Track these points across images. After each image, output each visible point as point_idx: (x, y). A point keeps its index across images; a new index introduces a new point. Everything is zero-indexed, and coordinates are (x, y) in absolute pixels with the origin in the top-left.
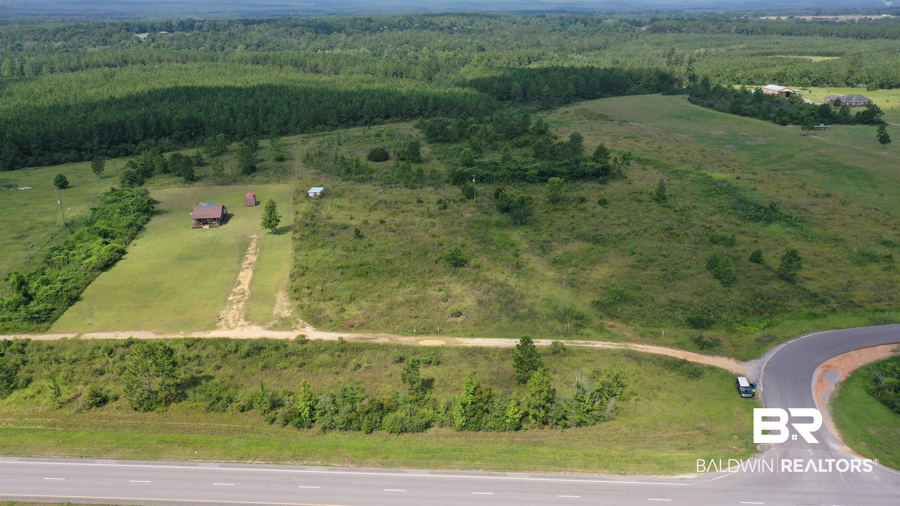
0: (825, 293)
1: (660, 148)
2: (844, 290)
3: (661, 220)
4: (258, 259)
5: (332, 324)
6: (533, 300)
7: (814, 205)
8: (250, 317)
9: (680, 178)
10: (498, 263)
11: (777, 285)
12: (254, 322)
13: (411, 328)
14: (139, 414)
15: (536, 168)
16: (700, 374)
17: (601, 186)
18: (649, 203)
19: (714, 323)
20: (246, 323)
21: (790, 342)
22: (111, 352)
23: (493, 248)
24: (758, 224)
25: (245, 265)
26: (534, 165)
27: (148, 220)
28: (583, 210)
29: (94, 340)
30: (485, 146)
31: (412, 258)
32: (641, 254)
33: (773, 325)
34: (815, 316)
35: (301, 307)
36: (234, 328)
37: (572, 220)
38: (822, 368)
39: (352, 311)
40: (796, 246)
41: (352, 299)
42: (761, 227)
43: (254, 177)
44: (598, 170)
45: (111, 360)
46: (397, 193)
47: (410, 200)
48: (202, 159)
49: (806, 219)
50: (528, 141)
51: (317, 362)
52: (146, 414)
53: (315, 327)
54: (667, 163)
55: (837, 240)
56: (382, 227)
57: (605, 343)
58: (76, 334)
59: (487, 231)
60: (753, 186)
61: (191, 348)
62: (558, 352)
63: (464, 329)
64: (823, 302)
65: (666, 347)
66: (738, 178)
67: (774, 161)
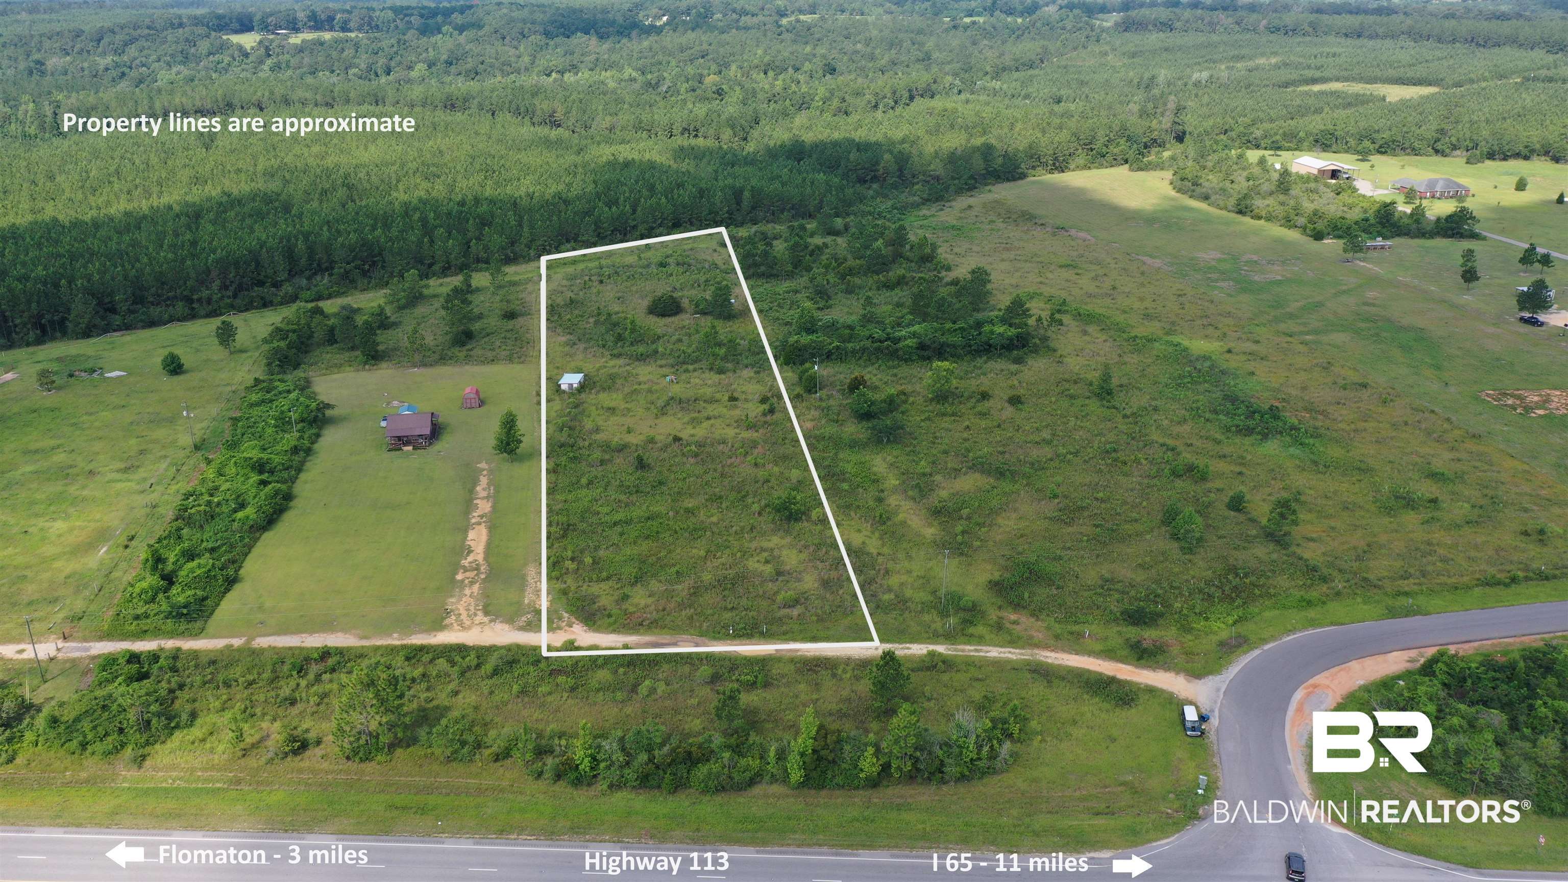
0: (1331, 565)
1: (1114, 288)
2: (1358, 558)
3: (1100, 434)
4: (494, 507)
5: (612, 620)
6: (904, 578)
7: (1338, 403)
8: (490, 608)
9: (1139, 351)
10: (852, 514)
11: (1262, 551)
12: (497, 617)
13: (726, 627)
14: (353, 766)
15: (914, 335)
16: (1133, 699)
17: (1014, 367)
18: (1087, 401)
19: (1161, 615)
20: (486, 619)
21: (1266, 647)
22: (301, 671)
23: (845, 486)
24: (1247, 441)
25: (474, 518)
26: (912, 329)
27: (318, 436)
28: (983, 415)
29: (272, 648)
30: (834, 286)
31: (724, 506)
32: (1066, 497)
33: (1246, 619)
34: (1310, 603)
35: (565, 592)
36: (469, 628)
37: (965, 435)
38: (1306, 688)
39: (640, 598)
40: (1300, 480)
41: (637, 580)
42: (1253, 445)
43: (471, 350)
44: (1011, 339)
45: (303, 683)
46: (697, 381)
47: (718, 396)
48: (387, 318)
49: (1322, 431)
50: (904, 277)
51: (594, 683)
52: (363, 765)
53: (587, 625)
54: (1120, 318)
55: (1364, 470)
56: (675, 446)
57: (1003, 650)
58: (244, 639)
59: (836, 454)
60: (1250, 366)
61: (413, 661)
62: (935, 666)
63: (802, 627)
64: (1324, 579)
65: (1089, 656)
66: (1229, 351)
67: (1291, 316)
